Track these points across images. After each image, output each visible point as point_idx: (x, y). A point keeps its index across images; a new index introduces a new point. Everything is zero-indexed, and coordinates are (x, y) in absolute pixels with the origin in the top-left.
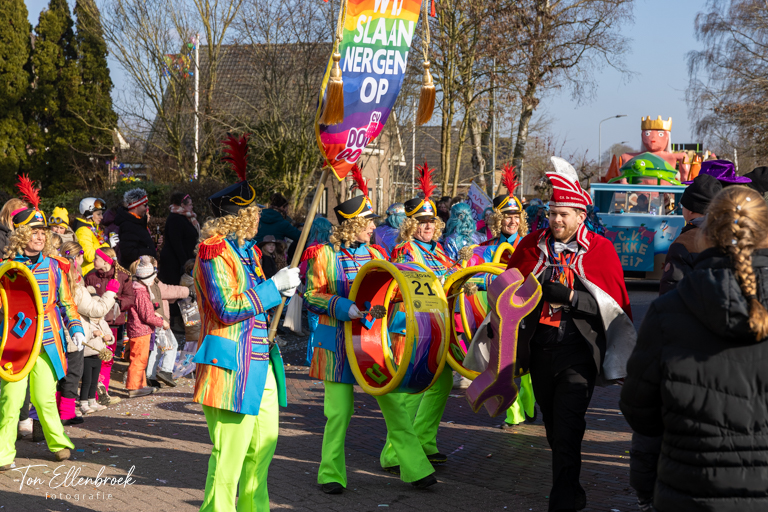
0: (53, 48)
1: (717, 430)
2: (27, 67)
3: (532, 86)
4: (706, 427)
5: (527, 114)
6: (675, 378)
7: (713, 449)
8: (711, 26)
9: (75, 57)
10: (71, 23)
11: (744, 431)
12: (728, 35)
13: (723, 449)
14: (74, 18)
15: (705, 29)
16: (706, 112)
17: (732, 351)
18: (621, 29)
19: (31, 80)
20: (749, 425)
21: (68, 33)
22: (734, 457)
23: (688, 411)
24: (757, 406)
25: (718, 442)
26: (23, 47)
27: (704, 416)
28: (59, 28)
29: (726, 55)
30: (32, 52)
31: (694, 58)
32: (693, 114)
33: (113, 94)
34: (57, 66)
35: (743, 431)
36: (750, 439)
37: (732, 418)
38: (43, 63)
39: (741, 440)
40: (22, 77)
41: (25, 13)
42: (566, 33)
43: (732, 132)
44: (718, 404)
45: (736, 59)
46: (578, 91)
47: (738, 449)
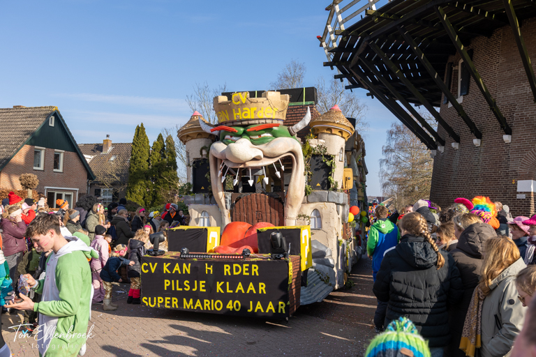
0: (158, 154)
1: (411, 301)
2: (148, 161)
4: (406, 299)
7: (409, 308)
9: (165, 158)
10: (164, 146)
13: (413, 307)
14: (165, 144)
16: (386, 180)
17: (417, 272)
19: (149, 165)
21: (163, 149)
23: (400, 293)
24: (425, 292)
25: (411, 305)
26: (147, 154)
27: (406, 295)
28: (160, 148)
30: (150, 156)
32: (381, 181)
33: (178, 170)
34: (159, 160)
35: (420, 301)
36: (422, 305)
37: (416, 296)
38: (153, 159)
40: (147, 164)
41: (148, 142)
43: (395, 188)
44: (411, 291)
45: (396, 162)
47: (418, 308)
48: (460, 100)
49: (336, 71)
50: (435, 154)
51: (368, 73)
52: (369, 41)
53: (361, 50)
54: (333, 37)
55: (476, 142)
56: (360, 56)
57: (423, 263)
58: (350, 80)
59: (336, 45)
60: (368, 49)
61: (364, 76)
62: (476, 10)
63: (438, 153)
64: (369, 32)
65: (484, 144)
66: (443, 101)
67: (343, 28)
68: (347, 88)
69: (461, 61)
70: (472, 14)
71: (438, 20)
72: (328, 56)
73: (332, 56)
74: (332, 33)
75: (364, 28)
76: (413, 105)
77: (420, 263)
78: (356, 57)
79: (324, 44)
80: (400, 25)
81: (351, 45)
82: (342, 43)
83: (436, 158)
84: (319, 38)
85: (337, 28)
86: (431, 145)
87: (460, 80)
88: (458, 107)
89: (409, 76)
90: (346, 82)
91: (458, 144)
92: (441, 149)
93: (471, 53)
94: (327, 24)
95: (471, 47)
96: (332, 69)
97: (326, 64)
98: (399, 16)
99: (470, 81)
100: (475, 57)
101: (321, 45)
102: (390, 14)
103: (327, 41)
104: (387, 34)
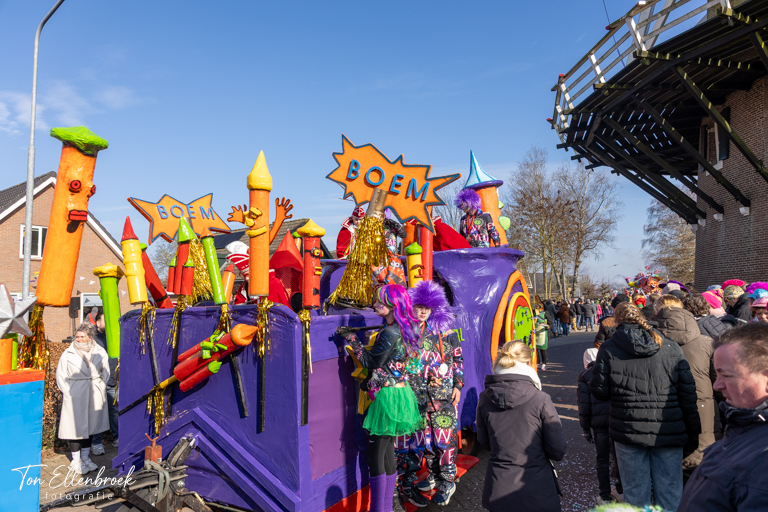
5: (577, 267)
8: (650, 230)
11: (644, 393)
12: (658, 232)
15: (648, 230)
16: (651, 261)
18: (611, 233)
20: (647, 391)
31: (644, 242)
32: (644, 263)
36: (648, 397)
39: (643, 397)
42: (590, 236)
43: (664, 268)
46: (597, 257)
48: (719, 166)
49: (572, 152)
50: (696, 229)
51: (608, 149)
52: (602, 116)
53: (596, 127)
54: (563, 117)
55: (744, 210)
56: (595, 133)
57: (642, 351)
58: (590, 159)
59: (567, 125)
60: (603, 125)
61: (604, 153)
62: (725, 63)
63: (700, 227)
64: (601, 107)
65: (753, 212)
66: (700, 169)
67: (572, 106)
68: (587, 168)
69: (716, 124)
70: (721, 68)
71: (679, 82)
72: (561, 138)
73: (565, 137)
74: (563, 113)
75: (595, 103)
76: (667, 177)
77: (639, 350)
78: (592, 135)
79: (555, 126)
80: (635, 93)
81: (584, 124)
82: (574, 123)
83: (699, 233)
84: (549, 120)
85: (566, 108)
86: (691, 220)
87: (717, 143)
88: (717, 175)
89: (658, 148)
90: (586, 162)
91: (721, 215)
92: (702, 222)
93: (727, 114)
94: (556, 105)
95: (727, 104)
96: (567, 150)
97: (559, 147)
98: (633, 84)
99: (729, 143)
100: (733, 114)
101: (553, 128)
102: (622, 84)
103: (558, 122)
104: (622, 106)
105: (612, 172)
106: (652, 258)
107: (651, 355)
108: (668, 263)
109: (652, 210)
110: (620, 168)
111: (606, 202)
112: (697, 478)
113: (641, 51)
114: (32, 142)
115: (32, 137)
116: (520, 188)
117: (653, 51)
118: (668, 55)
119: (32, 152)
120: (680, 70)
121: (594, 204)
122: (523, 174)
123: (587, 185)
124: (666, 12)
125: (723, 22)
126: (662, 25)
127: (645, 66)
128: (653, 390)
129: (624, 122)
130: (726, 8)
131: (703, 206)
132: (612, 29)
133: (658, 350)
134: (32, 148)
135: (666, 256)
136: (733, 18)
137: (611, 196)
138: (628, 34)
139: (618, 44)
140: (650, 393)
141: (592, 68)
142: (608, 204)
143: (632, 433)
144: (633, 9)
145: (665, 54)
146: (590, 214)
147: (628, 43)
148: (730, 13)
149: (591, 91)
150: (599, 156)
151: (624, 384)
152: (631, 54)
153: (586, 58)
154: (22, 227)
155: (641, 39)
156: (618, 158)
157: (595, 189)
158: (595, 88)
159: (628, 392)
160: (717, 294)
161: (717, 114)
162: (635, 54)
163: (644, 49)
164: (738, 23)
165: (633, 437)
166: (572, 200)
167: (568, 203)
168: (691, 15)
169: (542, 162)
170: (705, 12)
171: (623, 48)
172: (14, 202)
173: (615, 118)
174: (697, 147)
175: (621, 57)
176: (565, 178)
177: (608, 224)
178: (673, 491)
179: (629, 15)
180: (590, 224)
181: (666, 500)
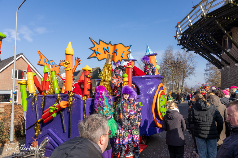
3: (183, 79)
5: (183, 82)
6: (195, 115)
8: (207, 70)
11: (205, 122)
12: (209, 71)
15: (206, 71)
18: (194, 72)
20: (206, 121)
22: (204, 125)
29: (209, 74)
36: (206, 123)
39: (205, 123)
42: (187, 73)
43: (211, 83)
46: (189, 79)
48: (228, 51)
49: (182, 46)
50: (221, 70)
51: (193, 45)
52: (191, 35)
53: (189, 38)
54: (179, 36)
55: (236, 64)
56: (189, 40)
57: (204, 109)
58: (187, 49)
59: (180, 38)
60: (191, 38)
61: (192, 47)
62: (230, 18)
63: (222, 70)
64: (191, 32)
66: (222, 52)
67: (182, 32)
68: (186, 51)
69: (227, 38)
70: (229, 20)
71: (216, 24)
72: (178, 42)
73: (180, 42)
74: (179, 34)
75: (189, 31)
76: (212, 54)
77: (203, 108)
78: (188, 41)
79: (177, 38)
80: (202, 28)
81: (185, 38)
82: (182, 37)
83: (222, 72)
84: (174, 37)
85: (180, 33)
86: (219, 67)
87: (228, 43)
88: (228, 53)
89: (209, 45)
90: (186, 49)
91: (229, 66)
92: (223, 68)
93: (231, 34)
94: (177, 32)
95: (231, 31)
96: (180, 46)
97: (178, 45)
98: (201, 25)
99: (231, 43)
100: (233, 34)
101: (176, 39)
102: (197, 25)
103: (177, 37)
104: (198, 32)
105: (194, 53)
106: (207, 80)
107: (207, 110)
108: (212, 81)
109: (207, 64)
110: (197, 51)
111: (192, 62)
112: (222, 149)
113: (204, 15)
114: (15, 44)
115: (16, 42)
116: (165, 58)
117: (207, 15)
118: (212, 16)
119: (15, 47)
120: (216, 21)
121: (188, 62)
122: (166, 54)
123: (186, 57)
124: (212, 3)
125: (230, 5)
126: (210, 7)
127: (205, 20)
128: (208, 121)
129: (198, 37)
130: (231, 1)
131: (223, 63)
132: (194, 8)
133: (209, 108)
134: (15, 46)
135: (211, 79)
136: (233, 4)
137: (194, 60)
138: (200, 10)
139: (196, 13)
140: (207, 122)
141: (188, 20)
142: (193, 63)
143: (201, 134)
144: (201, 2)
145: (211, 16)
146: (187, 65)
147: (200, 12)
148: (232, 2)
149: (188, 27)
150: (190, 48)
151: (199, 119)
152: (201, 16)
153: (186, 17)
154: (12, 70)
155: (203, 11)
156: (196, 48)
157: (189, 58)
158: (189, 26)
159: (200, 121)
160: (227, 91)
161: (228, 34)
162: (202, 16)
163: (205, 14)
164: (235, 6)
165: (201, 135)
166: (182, 61)
167: (180, 62)
168: (219, 3)
169: (172, 49)
170: (224, 2)
171: (198, 14)
172: (10, 62)
173: (195, 36)
174: (221, 45)
175: (197, 17)
176: (179, 55)
177: (193, 69)
178: (214, 152)
179: (200, 4)
180: (187, 69)
181: (212, 155)
